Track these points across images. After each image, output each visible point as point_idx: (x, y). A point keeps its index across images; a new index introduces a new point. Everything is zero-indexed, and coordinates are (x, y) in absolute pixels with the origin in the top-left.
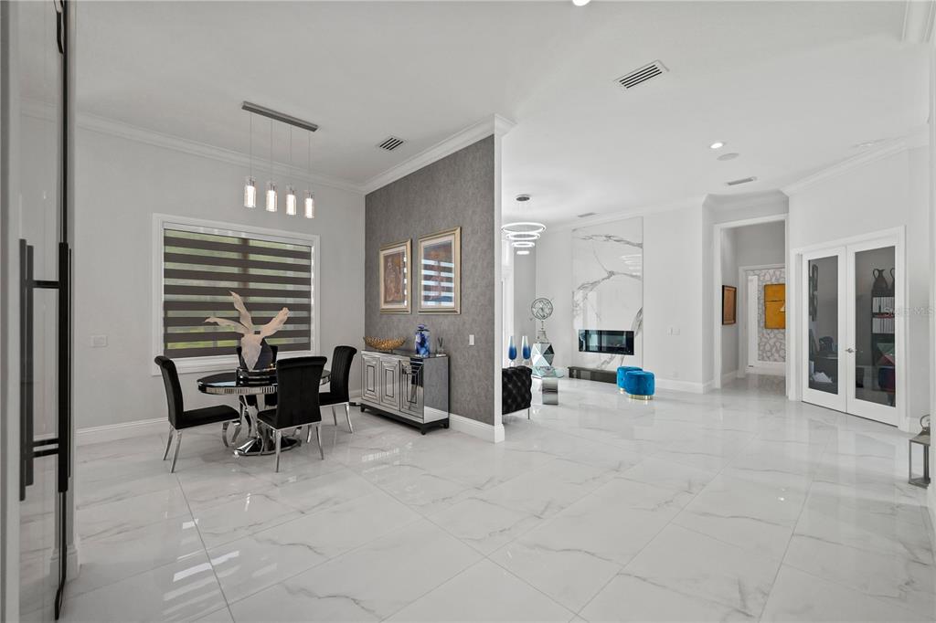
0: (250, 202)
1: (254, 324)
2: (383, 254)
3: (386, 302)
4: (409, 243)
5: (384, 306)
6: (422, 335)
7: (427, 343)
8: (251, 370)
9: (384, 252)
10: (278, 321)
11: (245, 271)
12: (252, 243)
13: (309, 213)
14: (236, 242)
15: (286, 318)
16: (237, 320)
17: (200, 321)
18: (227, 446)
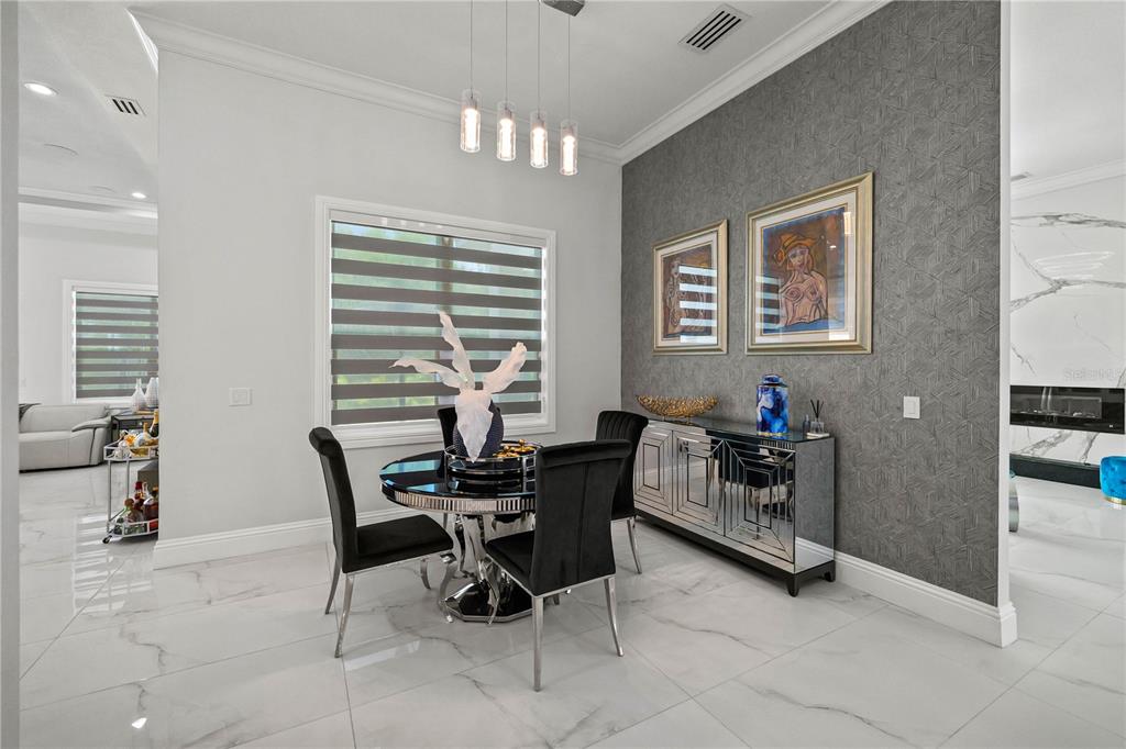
0: (471, 141)
1: (473, 370)
2: (660, 255)
3: (666, 335)
4: (722, 229)
5: (662, 342)
6: (775, 393)
7: (786, 411)
8: (473, 459)
9: (661, 252)
10: (511, 365)
11: (447, 287)
12: (456, 244)
13: (569, 165)
14: (432, 241)
15: (523, 360)
16: (448, 364)
17: (385, 367)
18: (429, 588)
